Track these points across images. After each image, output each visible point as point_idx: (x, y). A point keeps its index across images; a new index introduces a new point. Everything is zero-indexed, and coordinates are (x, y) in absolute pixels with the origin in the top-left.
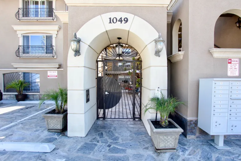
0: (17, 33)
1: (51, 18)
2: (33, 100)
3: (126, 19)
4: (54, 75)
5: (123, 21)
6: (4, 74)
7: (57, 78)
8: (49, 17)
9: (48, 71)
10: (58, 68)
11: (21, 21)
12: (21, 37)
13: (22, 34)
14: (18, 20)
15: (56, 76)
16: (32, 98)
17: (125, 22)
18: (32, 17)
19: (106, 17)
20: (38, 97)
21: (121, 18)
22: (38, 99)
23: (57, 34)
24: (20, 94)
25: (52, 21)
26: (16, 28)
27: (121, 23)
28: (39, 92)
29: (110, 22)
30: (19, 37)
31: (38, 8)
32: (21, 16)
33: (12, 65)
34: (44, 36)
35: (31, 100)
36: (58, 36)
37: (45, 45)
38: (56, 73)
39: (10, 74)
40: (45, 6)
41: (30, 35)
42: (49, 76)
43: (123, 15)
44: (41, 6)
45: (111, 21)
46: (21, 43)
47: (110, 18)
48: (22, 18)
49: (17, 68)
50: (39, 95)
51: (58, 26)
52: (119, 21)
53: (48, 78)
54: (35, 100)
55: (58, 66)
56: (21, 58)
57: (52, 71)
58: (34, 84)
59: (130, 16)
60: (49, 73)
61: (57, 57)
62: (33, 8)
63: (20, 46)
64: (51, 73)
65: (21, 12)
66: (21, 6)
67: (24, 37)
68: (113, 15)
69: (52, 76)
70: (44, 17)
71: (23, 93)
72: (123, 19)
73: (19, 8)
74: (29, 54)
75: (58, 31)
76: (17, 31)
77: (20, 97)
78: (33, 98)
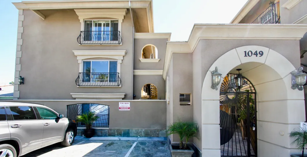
0: (77, 59)
1: (116, 42)
2: (101, 136)
3: (261, 53)
4: (126, 107)
5: (259, 54)
6: (68, 106)
7: (129, 110)
8: (114, 40)
9: (120, 103)
10: (123, 99)
11: (82, 45)
12: (82, 63)
13: (82, 60)
14: (80, 44)
15: (129, 108)
16: (100, 134)
17: (260, 55)
18: (94, 41)
19: (241, 50)
20: (108, 132)
21: (256, 52)
22: (107, 135)
23: (122, 60)
24: (89, 129)
25: (118, 45)
26: (76, 53)
27: (257, 56)
28: (109, 127)
29: (246, 56)
30: (79, 63)
31: (101, 31)
32: (82, 40)
33: (71, 95)
34: (108, 62)
35: (99, 136)
36: (124, 61)
37: (109, 72)
38: (128, 105)
39: (70, 106)
40: (110, 28)
41: (91, 61)
42: (120, 108)
43: (259, 49)
44: (105, 29)
45: (246, 54)
46: (81, 70)
47: (245, 52)
48: (83, 42)
49: (75, 99)
50: (108, 131)
51: (125, 51)
52: (254, 54)
53: (119, 110)
54: (103, 135)
55: (123, 96)
56: (80, 87)
57: (124, 103)
58: (102, 117)
59: (265, 50)
60: (120, 105)
61: (122, 86)
62: (95, 31)
63: (80, 73)
64: (122, 105)
65: (83, 35)
66: (82, 29)
67: (84, 62)
68: (248, 48)
69: (123, 108)
70: (108, 41)
71: (92, 128)
72: (258, 53)
73: (81, 32)
74: (90, 83)
75: (123, 57)
76: (77, 56)
77: (89, 132)
78: (102, 133)
